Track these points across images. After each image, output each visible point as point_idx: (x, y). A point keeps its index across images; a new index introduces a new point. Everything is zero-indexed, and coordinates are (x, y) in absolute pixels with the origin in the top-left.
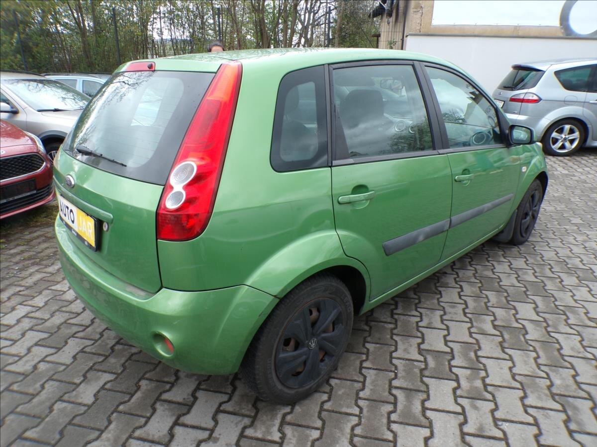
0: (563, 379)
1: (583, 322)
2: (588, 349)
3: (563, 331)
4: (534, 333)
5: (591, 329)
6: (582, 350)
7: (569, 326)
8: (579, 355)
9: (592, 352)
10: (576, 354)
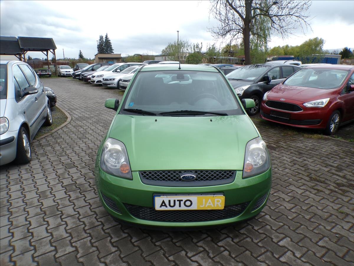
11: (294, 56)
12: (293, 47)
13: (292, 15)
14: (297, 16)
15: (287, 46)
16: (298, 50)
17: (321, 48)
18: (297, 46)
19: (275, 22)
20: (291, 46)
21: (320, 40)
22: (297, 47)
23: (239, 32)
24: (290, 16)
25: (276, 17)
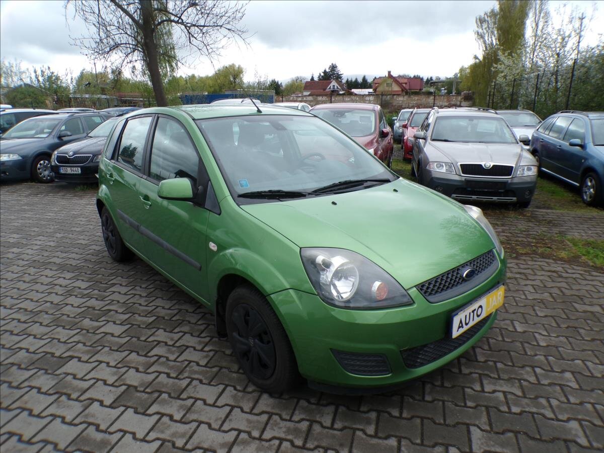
0: (44, 319)
1: (73, 351)
2: (49, 340)
3: (76, 336)
4: (87, 323)
5: (63, 352)
6: (52, 336)
7: (78, 342)
8: (51, 333)
9: (45, 340)
10: (53, 332)
11: (208, 93)
12: (202, 78)
13: (221, 26)
14: (229, 29)
15: (193, 76)
16: (211, 83)
17: (242, 81)
18: (207, 76)
19: (195, 36)
20: (199, 76)
21: (239, 68)
22: (207, 78)
23: (136, 49)
24: (217, 28)
25: (196, 28)
